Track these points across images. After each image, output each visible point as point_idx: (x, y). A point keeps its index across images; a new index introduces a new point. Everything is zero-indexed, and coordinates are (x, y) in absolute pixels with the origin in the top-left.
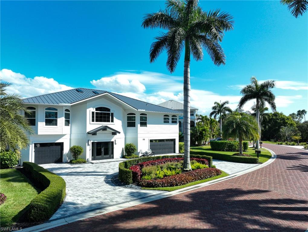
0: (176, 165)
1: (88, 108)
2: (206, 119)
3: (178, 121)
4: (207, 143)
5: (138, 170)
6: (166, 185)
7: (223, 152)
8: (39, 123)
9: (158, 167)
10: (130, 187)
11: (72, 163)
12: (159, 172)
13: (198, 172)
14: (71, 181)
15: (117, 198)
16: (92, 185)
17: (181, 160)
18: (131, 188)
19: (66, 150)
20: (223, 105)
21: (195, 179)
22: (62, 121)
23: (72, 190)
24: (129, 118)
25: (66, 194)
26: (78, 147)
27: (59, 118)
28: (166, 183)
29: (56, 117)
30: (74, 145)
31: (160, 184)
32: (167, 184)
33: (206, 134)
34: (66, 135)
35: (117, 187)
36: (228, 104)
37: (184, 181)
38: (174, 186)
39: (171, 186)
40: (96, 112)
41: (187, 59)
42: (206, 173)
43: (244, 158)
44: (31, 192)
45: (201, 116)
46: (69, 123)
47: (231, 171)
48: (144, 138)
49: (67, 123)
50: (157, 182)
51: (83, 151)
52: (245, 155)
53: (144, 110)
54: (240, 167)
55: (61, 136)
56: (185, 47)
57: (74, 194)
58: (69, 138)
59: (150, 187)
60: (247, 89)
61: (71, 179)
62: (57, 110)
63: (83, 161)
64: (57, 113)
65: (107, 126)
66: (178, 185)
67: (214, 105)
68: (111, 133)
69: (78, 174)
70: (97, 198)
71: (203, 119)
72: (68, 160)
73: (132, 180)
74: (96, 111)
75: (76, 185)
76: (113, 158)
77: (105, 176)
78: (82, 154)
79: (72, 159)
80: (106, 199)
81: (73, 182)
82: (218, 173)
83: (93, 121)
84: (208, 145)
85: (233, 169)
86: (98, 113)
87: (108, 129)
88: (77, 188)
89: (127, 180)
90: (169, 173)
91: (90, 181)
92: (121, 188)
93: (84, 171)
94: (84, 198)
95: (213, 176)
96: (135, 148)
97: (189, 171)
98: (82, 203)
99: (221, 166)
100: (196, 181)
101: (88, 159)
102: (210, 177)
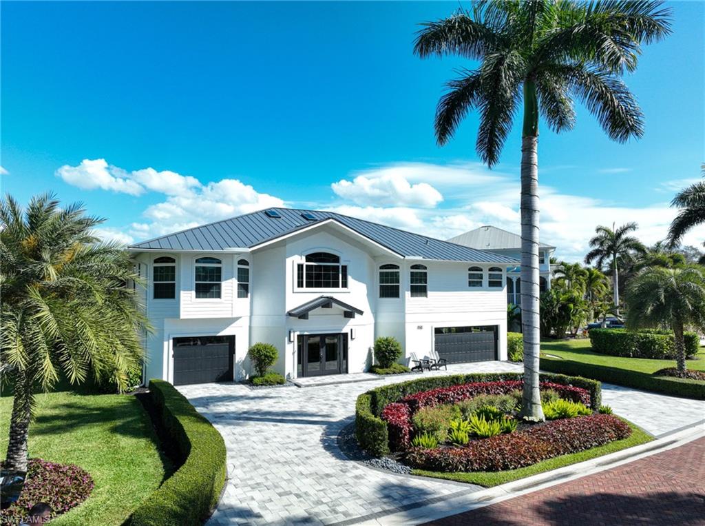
0: (504, 402)
1: (289, 257)
2: (576, 273)
3: (504, 281)
4: (579, 332)
5: (402, 418)
6: (476, 466)
7: (626, 359)
8: (182, 293)
9: (454, 410)
10: (383, 467)
11: (253, 385)
12: (458, 425)
13: (564, 431)
14: (244, 438)
15: (347, 499)
16: (290, 451)
17: (514, 387)
18: (385, 467)
19: (241, 353)
20: (619, 235)
21: (556, 450)
22: (231, 288)
23: (242, 466)
24: (384, 277)
25: (226, 480)
26: (265, 347)
27: (226, 280)
28: (476, 460)
29: (219, 279)
30: (258, 342)
31: (461, 463)
32: (479, 464)
33: (577, 310)
34: (240, 320)
35: (351, 463)
36: (634, 230)
37: (526, 458)
38: (498, 470)
39: (489, 470)
40: (307, 265)
41: (530, 131)
42: (585, 433)
43: (693, 385)
44: (152, 470)
45: (562, 264)
46: (247, 292)
47: (656, 423)
48: (420, 325)
49: (244, 290)
50: (451, 456)
51: (277, 355)
52: (693, 374)
53: (421, 258)
54: (682, 411)
55: (229, 321)
56: (523, 100)
57: (245, 480)
58: (248, 325)
59: (434, 470)
60: (694, 194)
61: (247, 432)
62: (220, 262)
63: (279, 378)
64: (220, 268)
65: (332, 298)
66: (509, 469)
67: (595, 235)
68: (343, 313)
69: (264, 417)
70: (298, 496)
71: (569, 271)
72: (246, 377)
73: (388, 446)
74: (306, 261)
75: (253, 452)
76: (347, 372)
77: (324, 427)
78: (274, 363)
79: (253, 374)
80: (319, 503)
81: (248, 439)
82: (622, 431)
83: (300, 285)
84: (584, 337)
85: (663, 416)
86: (312, 265)
87: (334, 304)
88: (255, 460)
89: (375, 445)
90: (484, 427)
91: (288, 440)
92: (359, 466)
93: (276, 409)
94: (267, 494)
95: (608, 443)
96: (398, 348)
97: (538, 423)
98: (262, 513)
99: (627, 405)
100: (560, 457)
101: (289, 374)
102: (600, 444)
